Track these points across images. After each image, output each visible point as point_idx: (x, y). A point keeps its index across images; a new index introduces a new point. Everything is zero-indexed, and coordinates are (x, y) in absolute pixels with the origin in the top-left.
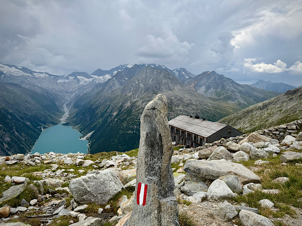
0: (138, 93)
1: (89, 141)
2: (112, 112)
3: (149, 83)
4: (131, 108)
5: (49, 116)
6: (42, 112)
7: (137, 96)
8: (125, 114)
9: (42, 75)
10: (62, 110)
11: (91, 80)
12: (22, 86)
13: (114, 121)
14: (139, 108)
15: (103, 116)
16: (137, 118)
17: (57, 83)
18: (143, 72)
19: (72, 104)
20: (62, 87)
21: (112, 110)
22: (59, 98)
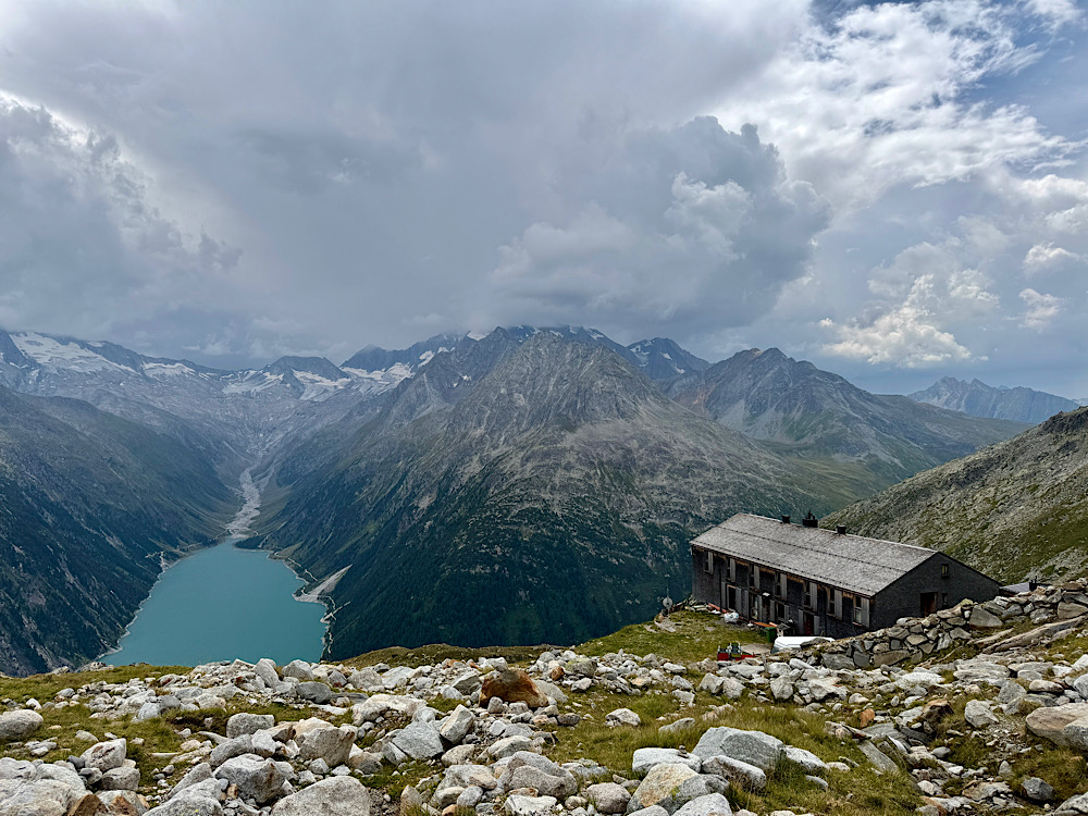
0: (508, 427)
1: (330, 604)
2: (413, 496)
3: (546, 393)
4: (483, 481)
5: (191, 514)
6: (165, 499)
7: (502, 439)
8: (460, 502)
9: (171, 370)
10: (237, 491)
11: (341, 383)
12: (99, 407)
13: (422, 531)
14: (512, 480)
15: (381, 511)
16: (506, 516)
17: (222, 397)
18: (526, 354)
19: (272, 469)
20: (239, 411)
21: (413, 488)
22: (226, 448)
